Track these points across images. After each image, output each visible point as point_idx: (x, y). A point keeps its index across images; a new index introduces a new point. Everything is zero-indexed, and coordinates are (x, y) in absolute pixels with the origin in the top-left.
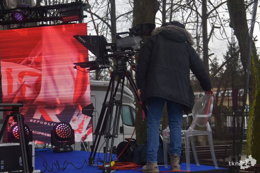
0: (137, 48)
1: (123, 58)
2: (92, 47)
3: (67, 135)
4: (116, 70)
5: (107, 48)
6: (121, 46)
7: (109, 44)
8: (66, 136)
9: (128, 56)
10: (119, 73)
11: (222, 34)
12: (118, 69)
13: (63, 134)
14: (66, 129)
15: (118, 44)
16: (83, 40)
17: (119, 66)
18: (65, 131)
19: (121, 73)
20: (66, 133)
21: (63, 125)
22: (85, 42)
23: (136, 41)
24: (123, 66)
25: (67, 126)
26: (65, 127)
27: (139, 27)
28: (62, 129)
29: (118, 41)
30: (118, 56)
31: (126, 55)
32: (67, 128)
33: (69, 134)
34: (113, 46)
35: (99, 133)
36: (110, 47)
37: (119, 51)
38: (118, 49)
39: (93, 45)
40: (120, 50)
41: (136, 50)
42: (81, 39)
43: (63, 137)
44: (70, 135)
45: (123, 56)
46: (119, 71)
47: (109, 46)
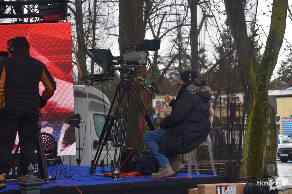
0: (143, 62)
1: (129, 72)
2: (100, 61)
3: (50, 147)
4: (122, 83)
5: (114, 61)
6: (128, 60)
7: (116, 58)
8: (48, 148)
9: (134, 70)
10: (125, 86)
11: (219, 40)
12: (124, 81)
13: (45, 146)
14: (48, 141)
15: (124, 58)
16: (91, 53)
17: (125, 79)
18: (47, 143)
19: (127, 86)
20: (49, 145)
21: (45, 136)
22: (93, 55)
23: (142, 56)
24: (129, 79)
25: (49, 137)
26: (47, 139)
27: (145, 43)
28: (44, 141)
29: (125, 55)
30: (124, 70)
31: (132, 68)
32: (50, 139)
33: (51, 146)
34: (120, 59)
35: (102, 143)
36: (116, 61)
37: (125, 64)
38: (124, 63)
39: (101, 59)
40: (127, 64)
41: (141, 64)
42: (89, 52)
43: (45, 149)
44: (53, 148)
45: (130, 70)
46: (125, 84)
47: (116, 59)
